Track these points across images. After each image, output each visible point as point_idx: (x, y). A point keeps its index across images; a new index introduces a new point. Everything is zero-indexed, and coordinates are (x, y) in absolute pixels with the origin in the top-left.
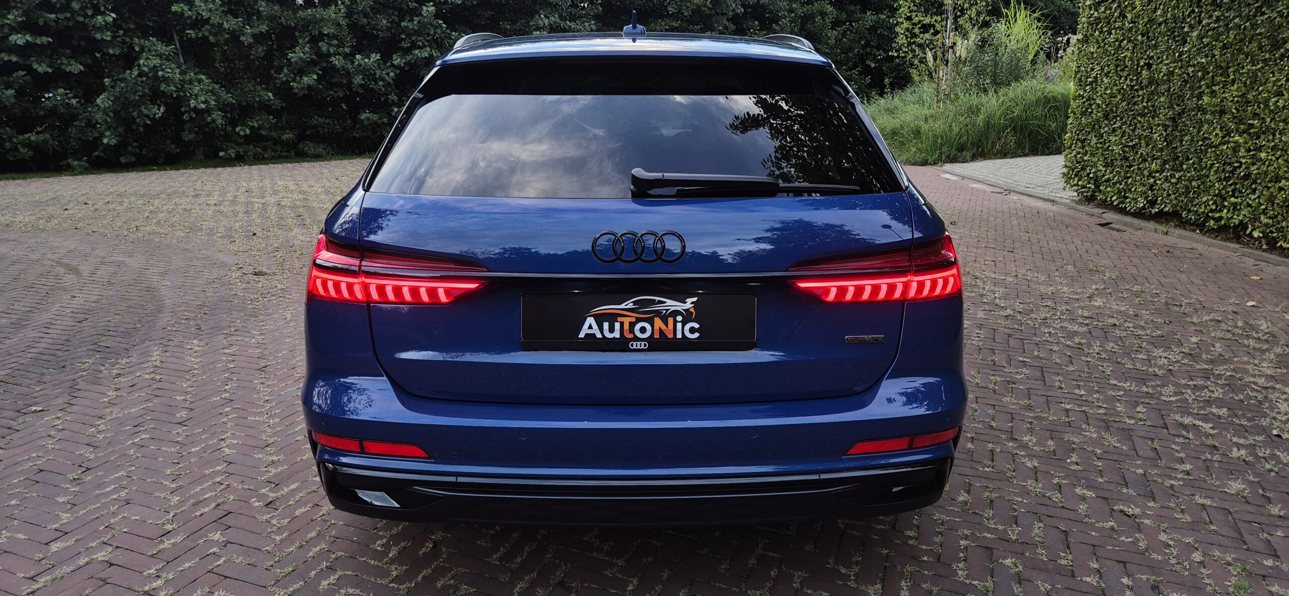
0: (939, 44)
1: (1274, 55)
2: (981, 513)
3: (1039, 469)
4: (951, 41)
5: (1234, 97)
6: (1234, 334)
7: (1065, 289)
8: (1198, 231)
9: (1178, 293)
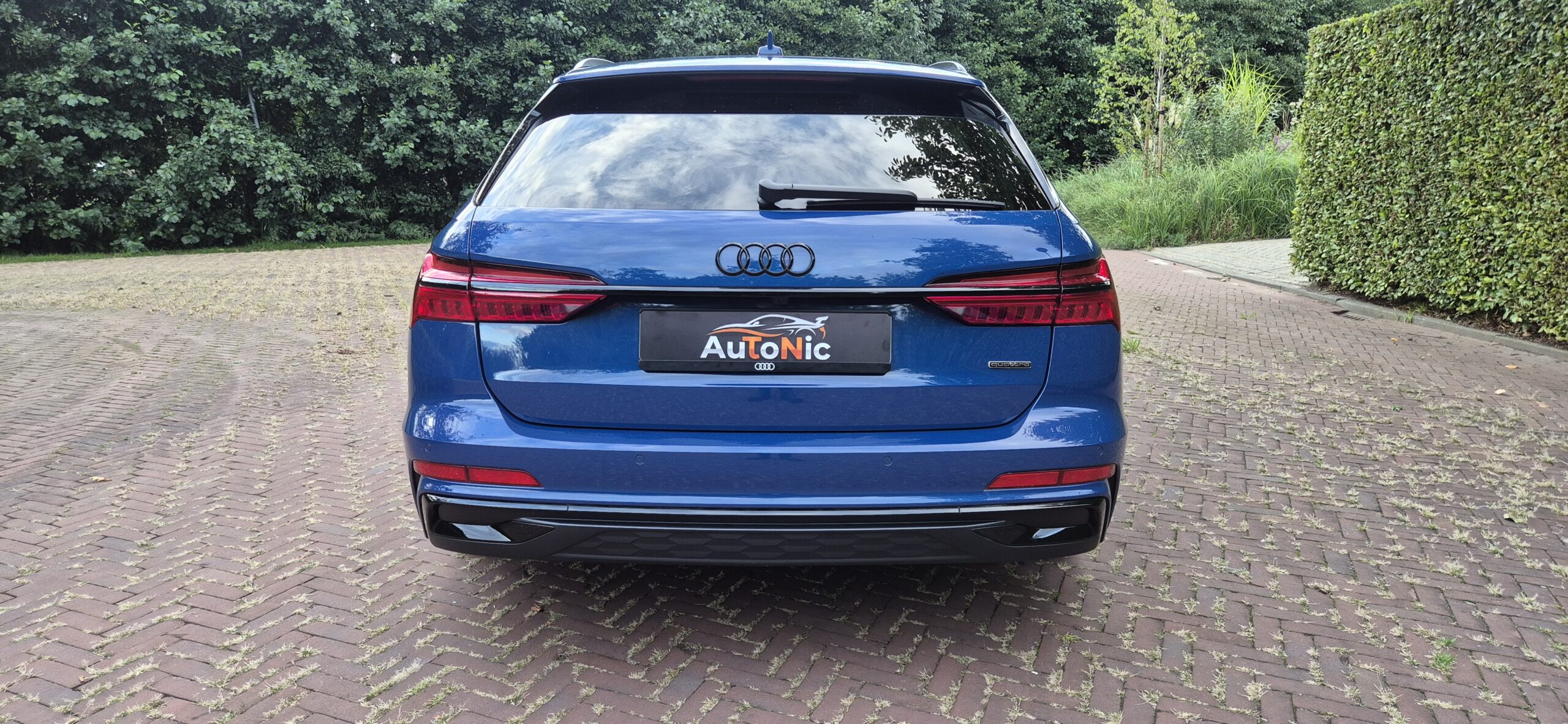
0: (1148, 109)
1: (1529, 109)
2: (1156, 588)
3: (1228, 547)
4: (1162, 104)
5: (1485, 159)
6: (1474, 422)
7: (1282, 375)
8: (1448, 318)
9: (1415, 380)
